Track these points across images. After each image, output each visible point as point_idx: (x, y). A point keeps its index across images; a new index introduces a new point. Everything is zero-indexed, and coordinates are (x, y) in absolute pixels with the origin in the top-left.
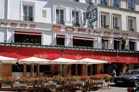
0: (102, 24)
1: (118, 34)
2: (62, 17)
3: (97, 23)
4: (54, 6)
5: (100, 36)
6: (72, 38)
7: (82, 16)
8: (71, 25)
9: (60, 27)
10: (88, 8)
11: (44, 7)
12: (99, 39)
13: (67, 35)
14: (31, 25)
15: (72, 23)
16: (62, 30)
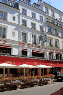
0: (49, 44)
1: (58, 50)
2: (26, 37)
3: (46, 43)
4: (20, 30)
5: (48, 51)
6: (32, 51)
7: (38, 38)
8: (31, 43)
9: (24, 44)
10: (41, 34)
11: (14, 30)
12: (48, 53)
13: (29, 49)
14: (4, 41)
15: (32, 42)
16: (25, 46)
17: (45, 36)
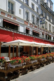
4: (25, 9)
5: (41, 32)
6: (32, 31)
9: (28, 23)
11: (20, 7)
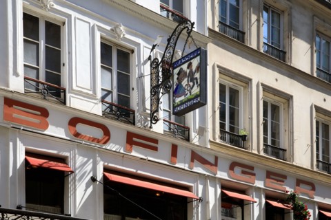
0: (222, 126)
1: (281, 177)
2: (54, 60)
3: (203, 118)
5: (214, 179)
6: (100, 177)
8: (95, 109)
9: (44, 113)
10: (171, 42)
12: (211, 190)
13: (80, 160)
15: (103, 101)
16: (52, 131)
17: (195, 62)
